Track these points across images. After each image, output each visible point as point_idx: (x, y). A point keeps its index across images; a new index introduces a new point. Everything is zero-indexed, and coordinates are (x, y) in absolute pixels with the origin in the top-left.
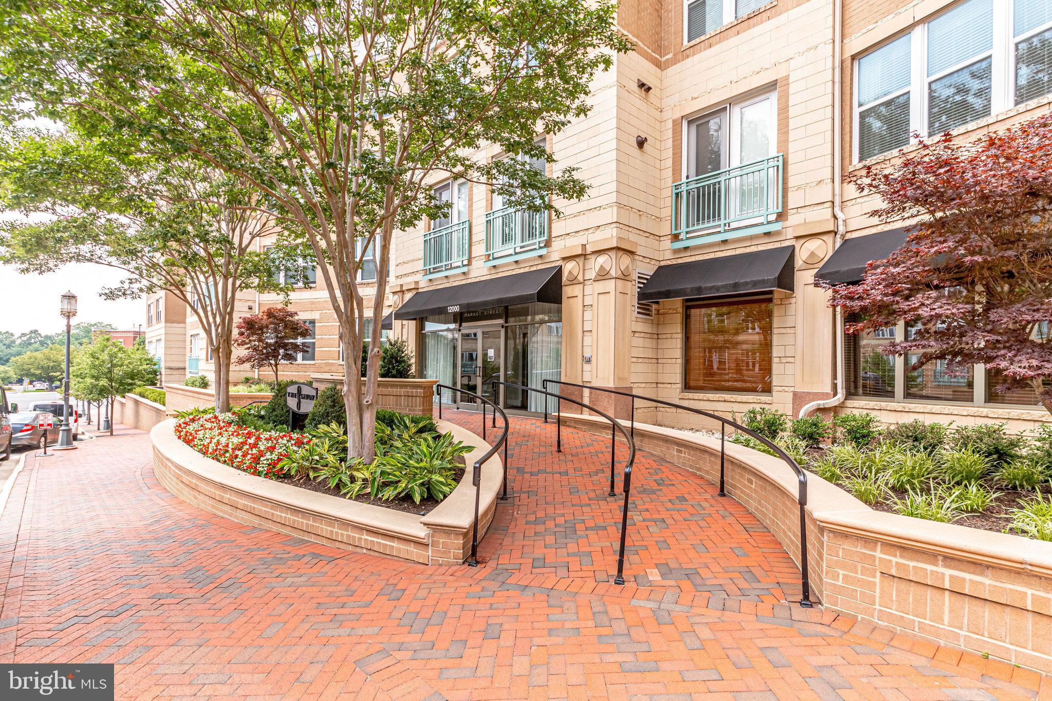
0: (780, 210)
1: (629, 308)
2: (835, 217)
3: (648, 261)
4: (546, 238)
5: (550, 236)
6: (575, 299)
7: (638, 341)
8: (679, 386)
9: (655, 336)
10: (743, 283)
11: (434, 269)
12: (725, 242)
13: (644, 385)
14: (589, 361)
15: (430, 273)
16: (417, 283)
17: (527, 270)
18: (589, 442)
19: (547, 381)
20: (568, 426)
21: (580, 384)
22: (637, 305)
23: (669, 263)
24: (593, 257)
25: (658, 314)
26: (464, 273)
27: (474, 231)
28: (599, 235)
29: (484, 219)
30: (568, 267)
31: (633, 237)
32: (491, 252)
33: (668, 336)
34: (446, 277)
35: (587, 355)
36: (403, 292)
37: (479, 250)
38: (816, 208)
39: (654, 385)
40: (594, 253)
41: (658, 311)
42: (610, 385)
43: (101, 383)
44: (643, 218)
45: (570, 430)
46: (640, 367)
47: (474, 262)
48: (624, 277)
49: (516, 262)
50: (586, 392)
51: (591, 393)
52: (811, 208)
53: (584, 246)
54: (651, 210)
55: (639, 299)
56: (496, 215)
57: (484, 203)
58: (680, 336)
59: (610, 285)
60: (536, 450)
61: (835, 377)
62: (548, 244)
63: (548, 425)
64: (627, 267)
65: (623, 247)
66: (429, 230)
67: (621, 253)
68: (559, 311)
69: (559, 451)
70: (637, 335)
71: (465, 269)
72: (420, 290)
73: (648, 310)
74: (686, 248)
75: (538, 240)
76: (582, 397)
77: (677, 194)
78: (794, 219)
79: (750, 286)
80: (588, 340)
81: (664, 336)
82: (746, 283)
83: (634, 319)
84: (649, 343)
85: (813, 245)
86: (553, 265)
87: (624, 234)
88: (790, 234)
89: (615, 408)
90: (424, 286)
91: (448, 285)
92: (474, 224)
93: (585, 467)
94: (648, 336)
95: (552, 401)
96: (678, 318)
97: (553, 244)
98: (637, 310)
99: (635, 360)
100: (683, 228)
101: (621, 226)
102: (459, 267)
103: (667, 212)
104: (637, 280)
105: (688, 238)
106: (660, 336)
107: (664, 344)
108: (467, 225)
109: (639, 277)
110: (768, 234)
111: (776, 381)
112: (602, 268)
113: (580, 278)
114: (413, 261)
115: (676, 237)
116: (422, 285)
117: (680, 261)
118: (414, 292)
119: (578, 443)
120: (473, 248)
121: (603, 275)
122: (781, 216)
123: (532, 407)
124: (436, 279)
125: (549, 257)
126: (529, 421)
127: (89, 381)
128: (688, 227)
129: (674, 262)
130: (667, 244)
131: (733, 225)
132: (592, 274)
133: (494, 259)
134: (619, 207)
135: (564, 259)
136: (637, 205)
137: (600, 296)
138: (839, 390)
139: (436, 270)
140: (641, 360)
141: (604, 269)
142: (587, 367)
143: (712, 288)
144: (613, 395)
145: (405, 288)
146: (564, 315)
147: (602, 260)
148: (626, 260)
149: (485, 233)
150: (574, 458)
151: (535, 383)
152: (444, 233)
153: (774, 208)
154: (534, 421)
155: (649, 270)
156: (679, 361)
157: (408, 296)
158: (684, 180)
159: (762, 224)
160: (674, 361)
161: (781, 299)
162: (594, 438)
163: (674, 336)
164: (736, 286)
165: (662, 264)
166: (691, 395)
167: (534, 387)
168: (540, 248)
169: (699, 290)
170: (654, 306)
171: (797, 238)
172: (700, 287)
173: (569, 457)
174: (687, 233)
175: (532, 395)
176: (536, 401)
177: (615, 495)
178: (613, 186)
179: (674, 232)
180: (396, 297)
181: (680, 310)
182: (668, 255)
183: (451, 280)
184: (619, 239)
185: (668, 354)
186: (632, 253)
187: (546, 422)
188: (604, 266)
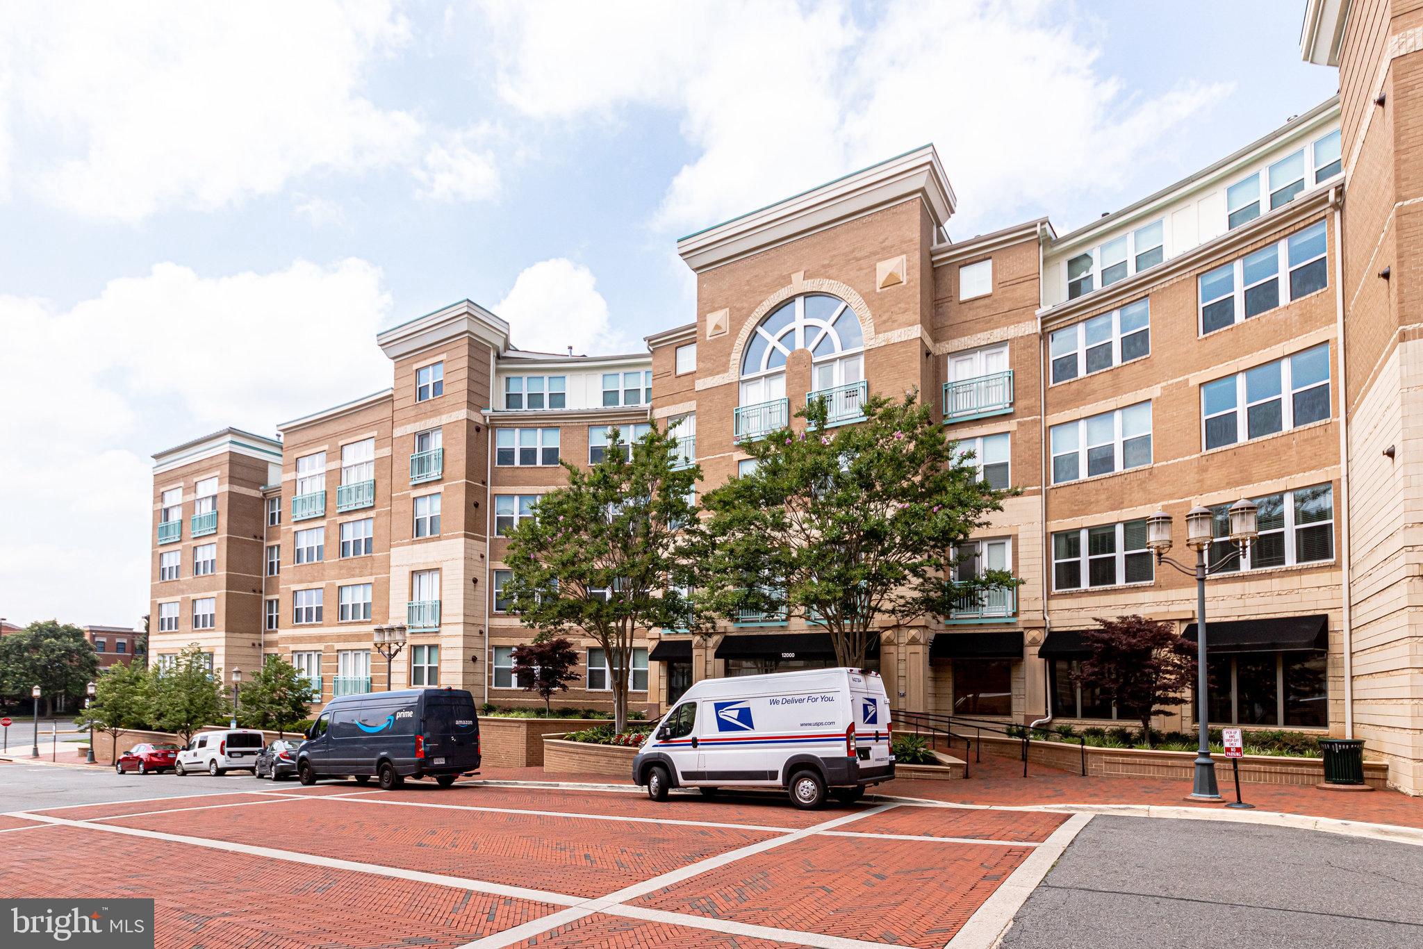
0: (1015, 611)
1: (927, 663)
2: (1044, 619)
3: (932, 632)
6: (891, 655)
9: (938, 680)
12: (981, 624)
14: (903, 696)
23: (943, 632)
35: (902, 692)
38: (1034, 612)
40: (907, 627)
46: (930, 700)
47: (792, 619)
48: (927, 643)
50: (902, 715)
51: (906, 716)
52: (1032, 612)
58: (951, 680)
59: (919, 648)
61: (1046, 706)
70: (929, 679)
74: (954, 625)
78: (1022, 617)
80: (902, 682)
83: (928, 669)
84: (932, 684)
85: (1034, 633)
86: (873, 631)
88: (1021, 625)
99: (928, 695)
105: (956, 619)
107: (940, 685)
110: (1008, 623)
111: (1014, 708)
112: (912, 637)
113: (895, 642)
115: (947, 617)
117: (950, 632)
121: (913, 642)
122: (1015, 614)
124: (749, 628)
129: (946, 632)
131: (986, 616)
132: (904, 640)
135: (882, 628)
137: (911, 655)
138: (1049, 714)
141: (914, 638)
142: (902, 700)
143: (980, 654)
146: (882, 665)
147: (913, 632)
153: (1010, 610)
158: (952, 581)
159: (1005, 617)
161: (1016, 661)
163: (948, 680)
165: (938, 632)
166: (960, 717)
171: (1025, 628)
174: (955, 615)
182: (942, 627)
184: (926, 620)
185: (943, 691)
188: (916, 636)
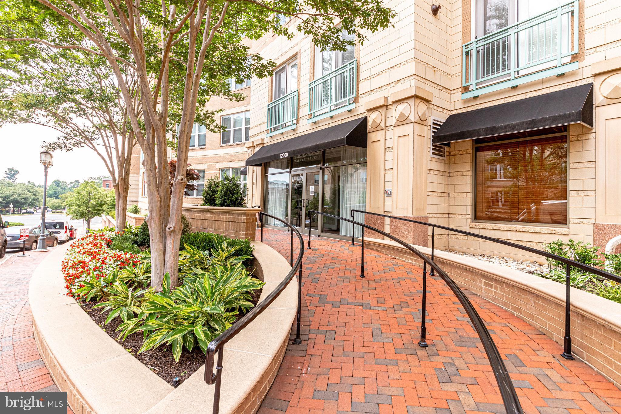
0: (576, 51)
1: (425, 149)
3: (441, 110)
4: (354, 95)
5: (358, 94)
6: (378, 143)
7: (433, 178)
8: (470, 216)
9: (447, 174)
10: (541, 120)
11: (275, 128)
12: (514, 88)
13: (437, 215)
14: (390, 194)
15: (271, 132)
16: (263, 139)
17: (339, 123)
18: (391, 266)
19: (354, 211)
20: (372, 249)
21: (382, 214)
22: (432, 147)
23: (460, 111)
24: (394, 106)
25: (449, 155)
26: (294, 130)
27: (301, 98)
28: (399, 87)
29: (308, 88)
30: (373, 118)
31: (429, 88)
32: (312, 112)
33: (458, 173)
34: (282, 133)
35: (388, 189)
36: (254, 147)
37: (304, 111)
38: (619, 44)
39: (446, 216)
40: (395, 102)
41: (450, 153)
42: (409, 214)
43: (81, 209)
44: (438, 73)
45: (373, 253)
46: (435, 200)
47: (301, 121)
48: (422, 122)
49: (331, 117)
50: (388, 220)
51: (391, 222)
52: (614, 45)
53: (386, 98)
54: (443, 67)
55: (434, 142)
56: (317, 83)
57: (308, 76)
58: (470, 173)
59: (409, 129)
60: (342, 274)
62: (356, 101)
63: (355, 248)
64: (424, 113)
65: (420, 95)
66: (271, 100)
67: (418, 101)
68: (365, 155)
69: (363, 276)
70: (432, 172)
71: (294, 127)
72: (265, 145)
73: (441, 151)
74: (476, 98)
75: (348, 97)
76: (383, 225)
77: (467, 53)
78: (592, 59)
80: (389, 177)
81: (455, 174)
82: (545, 120)
83: (430, 159)
84: (441, 179)
86: (360, 117)
87: (421, 85)
88: (587, 73)
89: (414, 235)
90: (268, 142)
91: (283, 140)
92: (301, 93)
93: (388, 298)
94: (441, 173)
95: (358, 228)
96: (469, 158)
97: (360, 100)
98: (432, 151)
99: (430, 193)
100: (473, 80)
101: (419, 78)
102: (290, 125)
103: (457, 69)
104: (432, 126)
105: (477, 89)
106: (451, 174)
107: (455, 180)
108: (296, 94)
109: (434, 124)
111: (572, 213)
112: (402, 114)
113: (383, 125)
114: (260, 124)
115: (466, 89)
116: (266, 141)
118: (261, 146)
119: (380, 268)
120: (300, 110)
121: (403, 121)
122: (575, 58)
123: (343, 232)
124: (275, 136)
125: (357, 111)
126: (339, 244)
127: (74, 207)
128: (477, 79)
129: (464, 110)
130: (458, 96)
131: (521, 73)
132: (392, 121)
133: (315, 117)
134: (417, 62)
135: (369, 110)
136: (433, 62)
137: (400, 139)
139: (276, 129)
140: (435, 194)
141: (404, 115)
142: (388, 199)
143: (506, 127)
144: (412, 224)
145: (255, 144)
146: (369, 157)
147: (402, 107)
148: (423, 107)
149: (308, 99)
150: (377, 286)
151: (345, 213)
152: (280, 102)
154: (343, 244)
155: (442, 118)
156: (470, 195)
157: (257, 149)
158: (473, 39)
159: (556, 67)
160: (464, 195)
162: (394, 261)
163: (465, 173)
164: (533, 123)
165: (453, 113)
166: (481, 225)
167: (344, 217)
168: (350, 104)
169: (493, 130)
170: (446, 149)
171: (596, 76)
172: (494, 127)
173: (372, 283)
174: (477, 84)
175: (343, 224)
176: (346, 228)
177: (426, 346)
178: (412, 45)
179: (464, 85)
180: (250, 150)
181: (470, 151)
182: (459, 105)
183: (285, 136)
184: (417, 88)
185: (459, 189)
186: (428, 101)
187: (353, 244)
188: (404, 113)
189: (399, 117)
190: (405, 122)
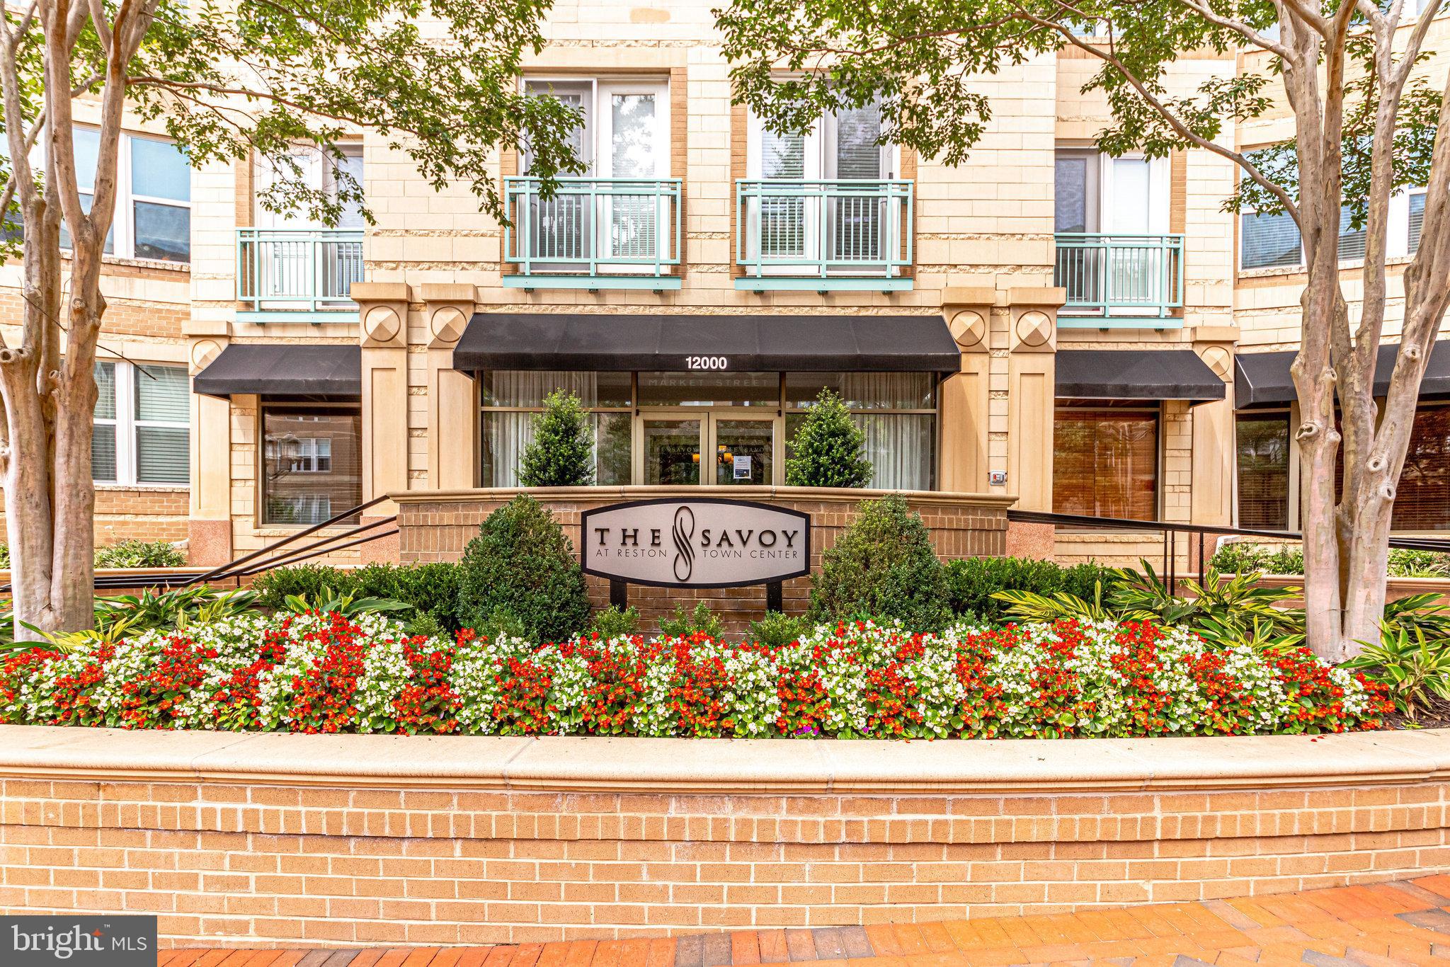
5: (913, 260)
6: (972, 378)
12: (1106, 331)
14: (1002, 482)
16: (475, 289)
17: (850, 312)
24: (1015, 314)
26: (659, 292)
27: (691, 209)
29: (731, 191)
30: (960, 324)
34: (596, 291)
36: (409, 303)
37: (711, 251)
38: (1215, 311)
40: (1014, 306)
47: (692, 273)
49: (824, 293)
52: (1210, 311)
57: (724, 157)
59: (1045, 363)
61: (1231, 509)
62: (908, 274)
71: (670, 284)
75: (890, 261)
78: (1191, 320)
79: (1194, 392)
80: (997, 447)
85: (1216, 354)
88: (1189, 336)
90: (504, 302)
92: (690, 194)
97: (919, 276)
108: (676, 192)
110: (1160, 331)
111: (1168, 514)
112: (1034, 333)
113: (986, 344)
114: (449, 233)
116: (491, 297)
118: (466, 310)
120: (692, 244)
121: (1032, 345)
122: (1177, 313)
125: (910, 298)
135: (947, 306)
137: (1025, 378)
138: (1235, 521)
139: (554, 271)
147: (1034, 320)
153: (1166, 300)
161: (1175, 415)
171: (1196, 343)
178: (1048, 208)
183: (612, 301)
188: (1041, 331)
189: (1030, 337)
190: (1037, 349)
